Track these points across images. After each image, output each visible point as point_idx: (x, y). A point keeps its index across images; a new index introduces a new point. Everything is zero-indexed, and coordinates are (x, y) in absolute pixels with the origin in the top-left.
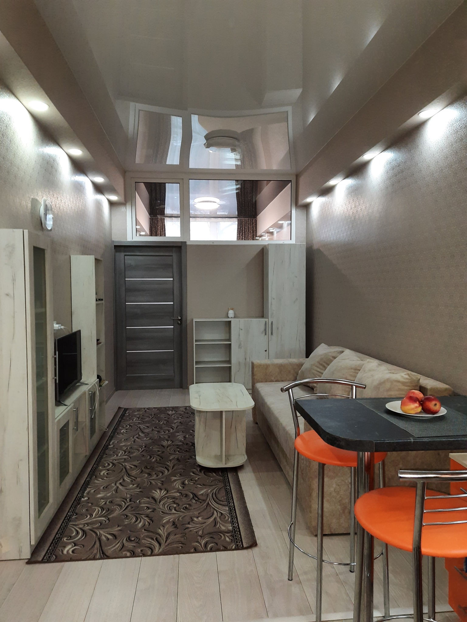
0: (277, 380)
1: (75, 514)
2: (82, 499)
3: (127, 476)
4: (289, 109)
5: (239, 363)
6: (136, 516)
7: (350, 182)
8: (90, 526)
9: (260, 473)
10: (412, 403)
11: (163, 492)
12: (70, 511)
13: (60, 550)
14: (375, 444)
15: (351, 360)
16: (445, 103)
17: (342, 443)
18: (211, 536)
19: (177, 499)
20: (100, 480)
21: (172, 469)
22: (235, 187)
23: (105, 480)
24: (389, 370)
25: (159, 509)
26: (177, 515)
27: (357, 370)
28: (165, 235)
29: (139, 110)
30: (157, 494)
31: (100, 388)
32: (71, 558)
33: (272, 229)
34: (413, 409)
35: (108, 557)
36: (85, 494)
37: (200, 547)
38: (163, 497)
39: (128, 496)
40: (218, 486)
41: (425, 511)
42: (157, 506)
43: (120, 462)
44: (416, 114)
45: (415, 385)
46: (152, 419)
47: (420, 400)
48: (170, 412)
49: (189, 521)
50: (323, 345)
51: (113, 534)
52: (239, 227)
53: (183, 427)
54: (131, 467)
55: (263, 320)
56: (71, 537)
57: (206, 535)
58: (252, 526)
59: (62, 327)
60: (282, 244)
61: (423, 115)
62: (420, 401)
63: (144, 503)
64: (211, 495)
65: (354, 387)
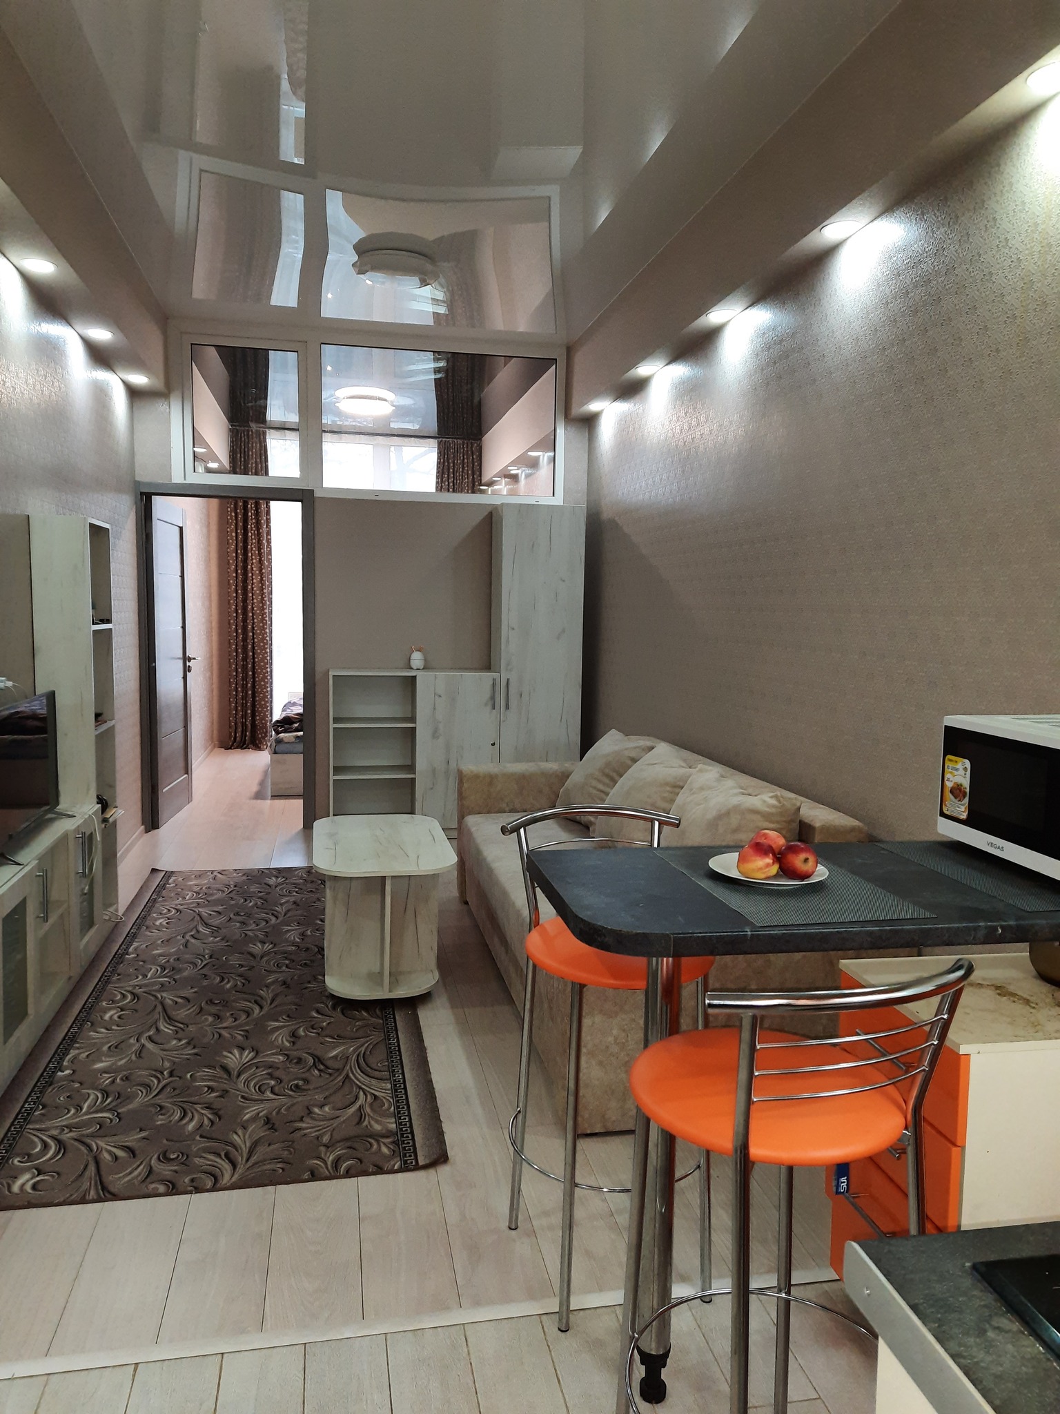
0: (512, 809)
1: (41, 1107)
2: (60, 1073)
3: (166, 1021)
4: (553, 191)
5: (434, 771)
6: (182, 1107)
7: (680, 371)
8: (76, 1131)
9: (466, 1010)
10: (760, 856)
11: (247, 1055)
12: (30, 1100)
13: (3, 1185)
14: (674, 941)
15: (666, 767)
16: (874, 211)
17: (609, 940)
18: (348, 1144)
19: (278, 1068)
20: (103, 1030)
21: (271, 1004)
22: (432, 365)
23: (113, 1030)
24: (742, 788)
25: (236, 1092)
26: (277, 1104)
27: (677, 786)
28: (267, 473)
29: (201, 170)
30: (234, 1059)
31: (103, 826)
32: (29, 1202)
33: (516, 468)
34: (763, 869)
35: (115, 1197)
36: (65, 1063)
37: (322, 1167)
38: (246, 1065)
39: (167, 1064)
40: (371, 1039)
41: (756, 1074)
42: (233, 1084)
43: (150, 991)
44: (814, 229)
45: (789, 819)
46: (229, 895)
47: (777, 851)
48: (272, 881)
49: (303, 1114)
50: (613, 731)
51: (127, 1147)
52: (442, 460)
53: (299, 912)
54: (176, 1003)
55: (487, 677)
56: (29, 1155)
57: (339, 1142)
58: (441, 1121)
59: (10, 684)
60: (533, 505)
61: (832, 231)
62: (777, 853)
63: (203, 1078)
64: (354, 1058)
65: (657, 823)
